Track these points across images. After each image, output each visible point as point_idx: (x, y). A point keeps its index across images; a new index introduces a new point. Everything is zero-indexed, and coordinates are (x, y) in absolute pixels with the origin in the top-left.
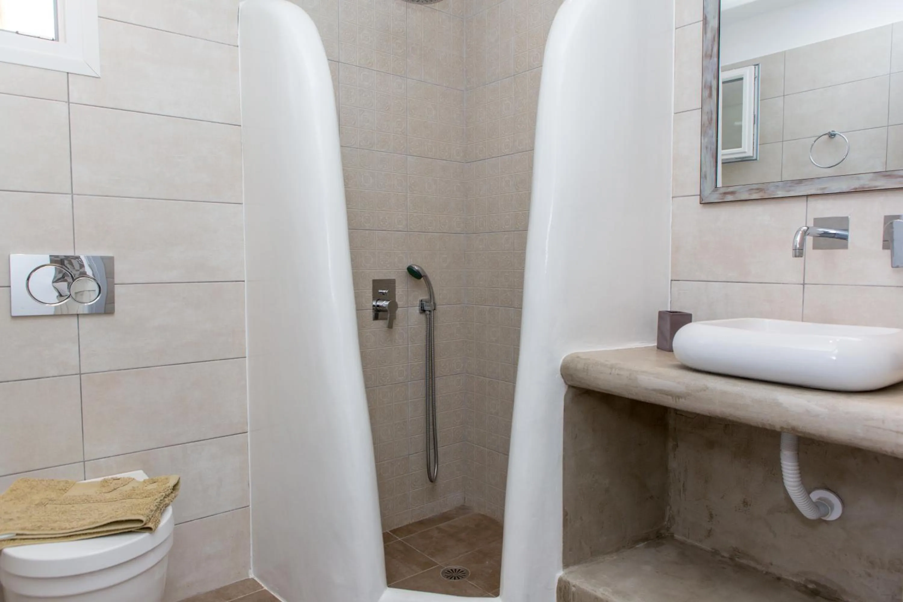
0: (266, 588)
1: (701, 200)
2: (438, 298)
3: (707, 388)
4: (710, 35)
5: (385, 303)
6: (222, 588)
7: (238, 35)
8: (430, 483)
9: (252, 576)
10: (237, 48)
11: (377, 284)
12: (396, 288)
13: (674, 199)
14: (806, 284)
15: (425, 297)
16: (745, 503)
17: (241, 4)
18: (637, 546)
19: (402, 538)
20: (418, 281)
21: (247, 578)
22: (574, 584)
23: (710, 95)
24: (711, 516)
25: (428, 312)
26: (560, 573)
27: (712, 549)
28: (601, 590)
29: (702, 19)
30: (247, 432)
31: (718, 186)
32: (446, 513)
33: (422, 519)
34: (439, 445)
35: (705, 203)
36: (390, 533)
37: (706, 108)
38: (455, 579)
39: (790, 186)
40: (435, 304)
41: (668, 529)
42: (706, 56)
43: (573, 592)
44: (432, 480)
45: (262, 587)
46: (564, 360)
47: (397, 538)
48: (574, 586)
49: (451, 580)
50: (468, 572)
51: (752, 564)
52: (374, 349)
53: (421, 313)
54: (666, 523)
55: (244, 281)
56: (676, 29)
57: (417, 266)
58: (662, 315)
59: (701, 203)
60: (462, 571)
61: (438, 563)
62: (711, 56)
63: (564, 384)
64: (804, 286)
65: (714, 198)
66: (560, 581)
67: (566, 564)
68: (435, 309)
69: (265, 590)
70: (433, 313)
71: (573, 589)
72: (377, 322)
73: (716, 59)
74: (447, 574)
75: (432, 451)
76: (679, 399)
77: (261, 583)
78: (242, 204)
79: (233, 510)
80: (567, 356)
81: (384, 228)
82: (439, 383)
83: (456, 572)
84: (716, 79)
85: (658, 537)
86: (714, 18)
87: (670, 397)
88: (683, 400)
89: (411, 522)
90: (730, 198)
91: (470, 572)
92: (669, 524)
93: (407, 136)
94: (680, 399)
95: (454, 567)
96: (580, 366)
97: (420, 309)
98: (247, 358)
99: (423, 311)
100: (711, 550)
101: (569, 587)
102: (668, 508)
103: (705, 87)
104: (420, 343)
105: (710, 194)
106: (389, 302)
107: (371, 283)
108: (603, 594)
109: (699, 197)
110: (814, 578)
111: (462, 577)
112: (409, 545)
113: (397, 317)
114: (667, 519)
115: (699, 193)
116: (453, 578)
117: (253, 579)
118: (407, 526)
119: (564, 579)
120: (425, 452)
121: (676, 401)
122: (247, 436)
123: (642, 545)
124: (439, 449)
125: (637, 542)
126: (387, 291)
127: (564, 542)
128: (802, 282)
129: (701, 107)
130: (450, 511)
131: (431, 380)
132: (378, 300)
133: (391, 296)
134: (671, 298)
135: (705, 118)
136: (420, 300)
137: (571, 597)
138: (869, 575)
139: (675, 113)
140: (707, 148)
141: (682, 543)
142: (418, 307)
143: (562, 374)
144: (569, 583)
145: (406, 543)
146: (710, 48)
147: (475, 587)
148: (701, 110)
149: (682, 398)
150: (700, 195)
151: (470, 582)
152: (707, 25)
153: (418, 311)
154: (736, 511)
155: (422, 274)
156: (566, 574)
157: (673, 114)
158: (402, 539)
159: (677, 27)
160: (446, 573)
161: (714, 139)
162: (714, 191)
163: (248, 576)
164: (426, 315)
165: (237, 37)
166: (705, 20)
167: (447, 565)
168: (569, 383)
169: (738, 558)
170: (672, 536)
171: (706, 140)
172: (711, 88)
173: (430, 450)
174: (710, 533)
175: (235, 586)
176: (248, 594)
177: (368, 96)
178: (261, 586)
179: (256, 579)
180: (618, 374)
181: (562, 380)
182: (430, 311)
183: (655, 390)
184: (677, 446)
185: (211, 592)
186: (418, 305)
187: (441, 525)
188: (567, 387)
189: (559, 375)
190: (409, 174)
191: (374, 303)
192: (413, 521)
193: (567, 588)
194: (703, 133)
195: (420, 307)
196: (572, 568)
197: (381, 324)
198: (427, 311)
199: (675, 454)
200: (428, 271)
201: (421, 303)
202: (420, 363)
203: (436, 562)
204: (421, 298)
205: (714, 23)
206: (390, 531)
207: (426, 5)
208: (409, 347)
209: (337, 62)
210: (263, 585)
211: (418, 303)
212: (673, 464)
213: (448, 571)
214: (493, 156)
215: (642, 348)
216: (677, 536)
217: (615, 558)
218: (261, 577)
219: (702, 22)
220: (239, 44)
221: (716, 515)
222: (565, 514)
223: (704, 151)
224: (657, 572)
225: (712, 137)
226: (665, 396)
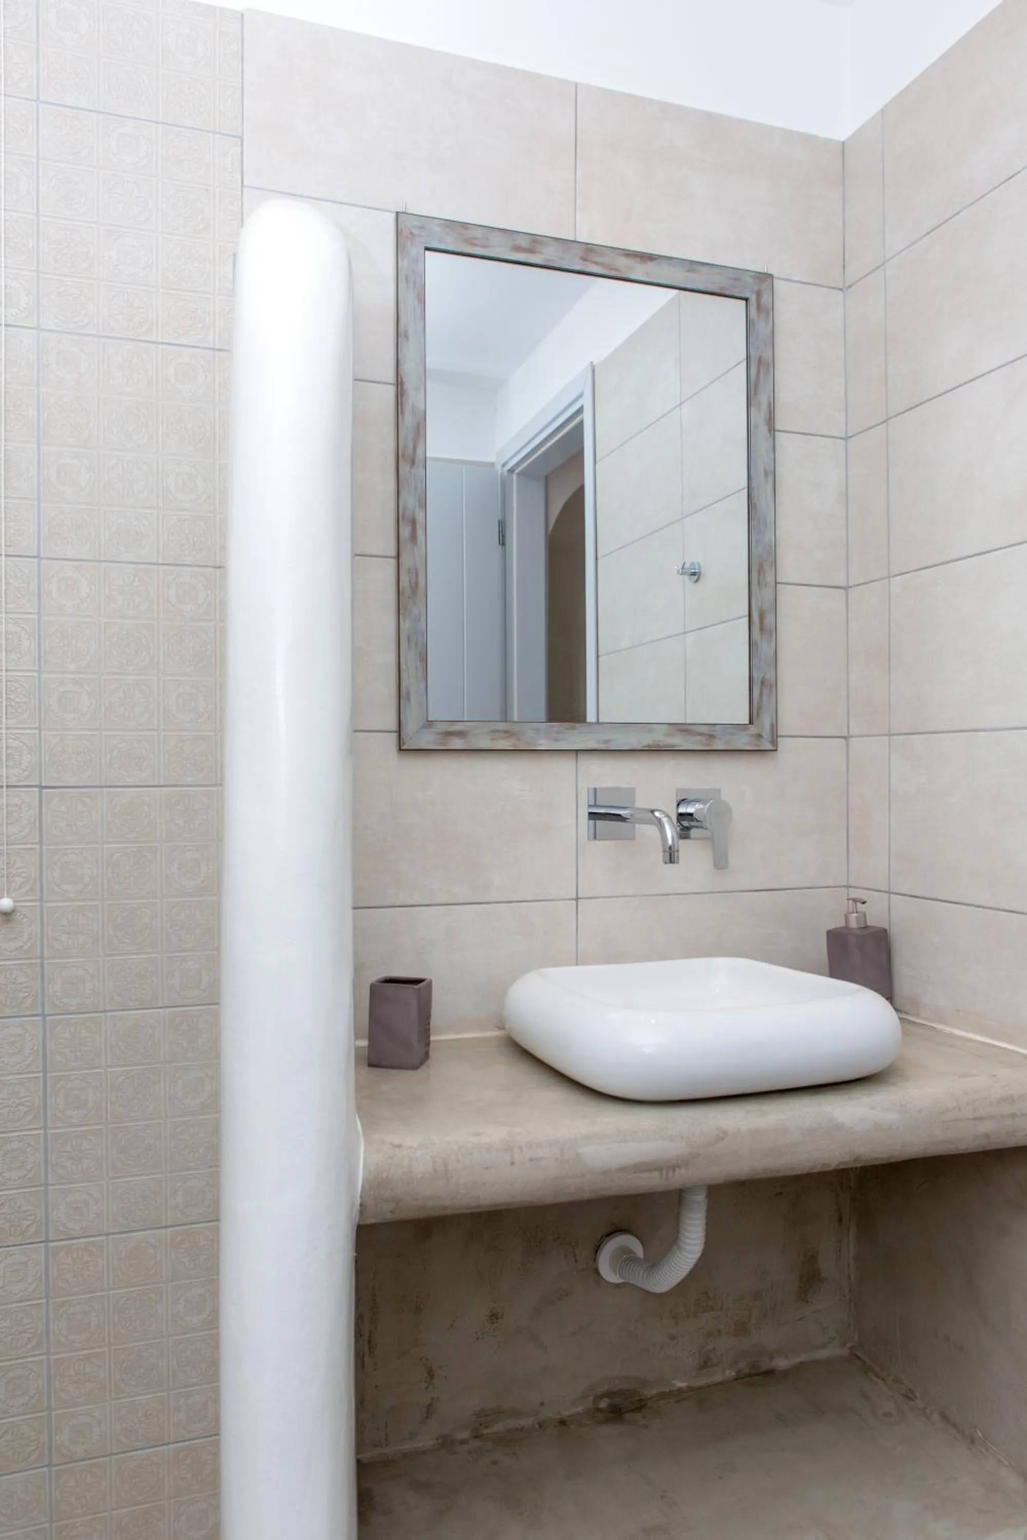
1: (400, 743)
3: (725, 1133)
4: (409, 419)
14: (581, 898)
16: (494, 1316)
23: (413, 537)
24: (431, 1374)
27: (437, 1439)
29: (394, 381)
31: (431, 718)
35: (408, 750)
37: (407, 561)
39: (558, 733)
51: (512, 1423)
58: (382, 989)
59: (399, 749)
62: (413, 462)
64: (577, 902)
65: (427, 740)
73: (422, 471)
76: (674, 1170)
84: (423, 509)
86: (417, 390)
87: (656, 1174)
88: (683, 1171)
90: (457, 743)
94: (677, 1171)
100: (435, 1442)
103: (403, 518)
105: (417, 732)
109: (395, 736)
110: (604, 1388)
115: (395, 729)
128: (574, 896)
129: (395, 555)
135: (405, 579)
138: (673, 1337)
140: (409, 640)
146: (411, 445)
148: (395, 561)
149: (679, 1166)
150: (398, 733)
152: (405, 399)
154: (478, 1338)
161: (423, 626)
162: (423, 727)
166: (401, 388)
169: (487, 1427)
171: (407, 623)
172: (414, 523)
174: (430, 1410)
180: (531, 1160)
183: (623, 1169)
194: (402, 608)
205: (417, 400)
219: (394, 388)
221: (441, 1367)
223: (404, 645)
225: (419, 619)
226: (646, 1175)
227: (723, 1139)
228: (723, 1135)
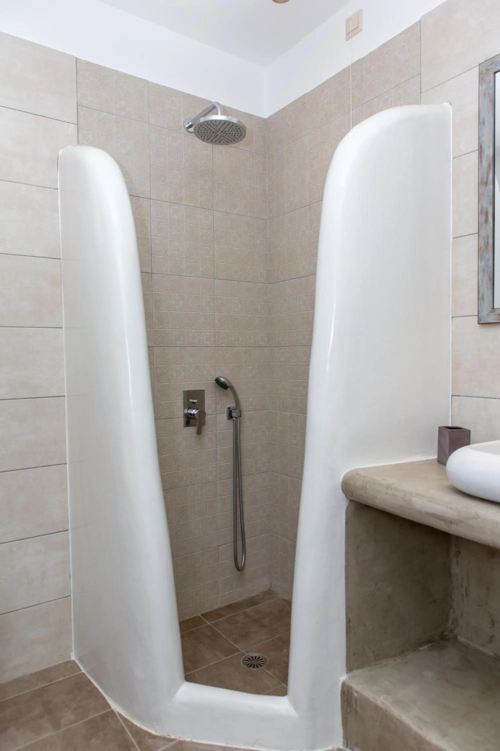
0: (84, 671)
1: (479, 320)
2: (244, 405)
4: (485, 163)
5: (195, 411)
6: (46, 670)
7: (57, 179)
8: (238, 572)
9: (73, 658)
10: (57, 190)
11: (188, 395)
12: (206, 397)
13: (454, 319)
15: (232, 405)
17: (61, 152)
18: (421, 649)
19: (211, 622)
20: (226, 391)
21: (68, 660)
22: (356, 689)
23: (487, 220)
24: (493, 623)
25: (235, 419)
26: (344, 677)
27: (495, 654)
28: (382, 698)
29: (477, 148)
30: (68, 530)
31: (495, 308)
32: (254, 597)
33: (231, 603)
34: (246, 537)
35: (483, 323)
36: (201, 616)
37: (483, 233)
38: (254, 667)
40: (240, 411)
41: (451, 631)
42: (482, 183)
43: (355, 697)
44: (240, 569)
45: (81, 670)
46: (344, 476)
47: (207, 622)
48: (356, 692)
49: (250, 669)
50: (267, 660)
52: (185, 453)
53: (229, 419)
54: (449, 625)
55: (64, 396)
56: (453, 158)
57: (223, 378)
58: (442, 430)
59: (478, 324)
60: (262, 659)
61: (240, 650)
62: (487, 183)
63: (345, 499)
65: (491, 319)
66: (344, 684)
67: (349, 669)
68: (240, 416)
69: (83, 674)
70: (239, 420)
71: (356, 695)
72: (188, 428)
73: (491, 186)
74: (247, 662)
75: (240, 543)
76: (451, 524)
77: (80, 666)
78: (62, 328)
79: (55, 600)
80: (347, 473)
81: (193, 345)
82: (246, 481)
83: (256, 659)
84: (492, 205)
85: (442, 639)
86: (489, 147)
87: (443, 522)
88: (455, 526)
89: (221, 606)
91: (268, 660)
92: (453, 626)
93: (214, 261)
94: (453, 525)
95: (254, 655)
96: (359, 483)
97: (228, 415)
98: (68, 465)
99: (230, 416)
100: (492, 654)
101: (351, 692)
102: (452, 611)
103: (481, 213)
104: (229, 445)
105: (488, 314)
106: (197, 411)
107: (182, 393)
108: (383, 703)
109: (477, 317)
111: (261, 665)
112: (216, 629)
113: (206, 423)
114: (450, 622)
115: (477, 314)
116: (252, 666)
117: (74, 661)
118: (217, 609)
119: (347, 683)
120: (233, 543)
121: (448, 526)
122: (68, 534)
123: (425, 647)
124: (246, 540)
125: (421, 644)
126: (196, 401)
127: (348, 648)
129: (478, 232)
130: (257, 595)
131: (238, 478)
132: (189, 408)
133: (200, 406)
134: (452, 412)
135: (482, 242)
136: (228, 408)
137: (353, 702)
139: (453, 238)
140: (484, 271)
141: (465, 646)
142: (226, 414)
143: (343, 490)
144: (351, 688)
145: (213, 627)
146: (486, 176)
147: (272, 677)
148: (478, 234)
149: (454, 523)
150: (478, 315)
151: (267, 671)
152: (482, 154)
153: (226, 418)
155: (228, 385)
156: (349, 678)
157: (451, 239)
158: (211, 624)
159: (454, 157)
160: (247, 660)
161: (491, 262)
162: (491, 312)
163: (70, 658)
164: (233, 420)
165: (57, 181)
166: (481, 150)
167: (248, 652)
168: (350, 498)
170: (456, 638)
171: (483, 263)
172: (487, 213)
173: (238, 542)
174: (491, 639)
175: (57, 667)
176: (67, 677)
177: (178, 228)
178: (79, 668)
179: (77, 661)
180: (393, 495)
181: (344, 495)
182: (236, 418)
183: (427, 514)
184: (460, 553)
185: (36, 673)
186: (226, 412)
187: (248, 610)
188: (348, 501)
189: (340, 491)
190: (216, 296)
191: (186, 411)
192: (223, 605)
193: (350, 693)
194: (480, 257)
195: (228, 414)
196: (355, 672)
197: (192, 430)
198: (234, 417)
199: (457, 560)
200: (234, 382)
201: (229, 411)
202: (229, 462)
203: (239, 648)
204: (229, 406)
205: (489, 152)
206: (201, 615)
207: (230, 145)
208: (218, 450)
209: (149, 199)
210: (82, 668)
211: (226, 410)
212: (456, 570)
213: (249, 658)
214: (292, 277)
215: (423, 461)
216: (460, 638)
217: (398, 661)
218: (80, 660)
219: (478, 151)
220: (58, 187)
221: (498, 622)
222: (348, 621)
223: (481, 274)
224: (439, 679)
225: (489, 260)
226: (438, 521)
227: (476, 519)
228: (477, 517)
